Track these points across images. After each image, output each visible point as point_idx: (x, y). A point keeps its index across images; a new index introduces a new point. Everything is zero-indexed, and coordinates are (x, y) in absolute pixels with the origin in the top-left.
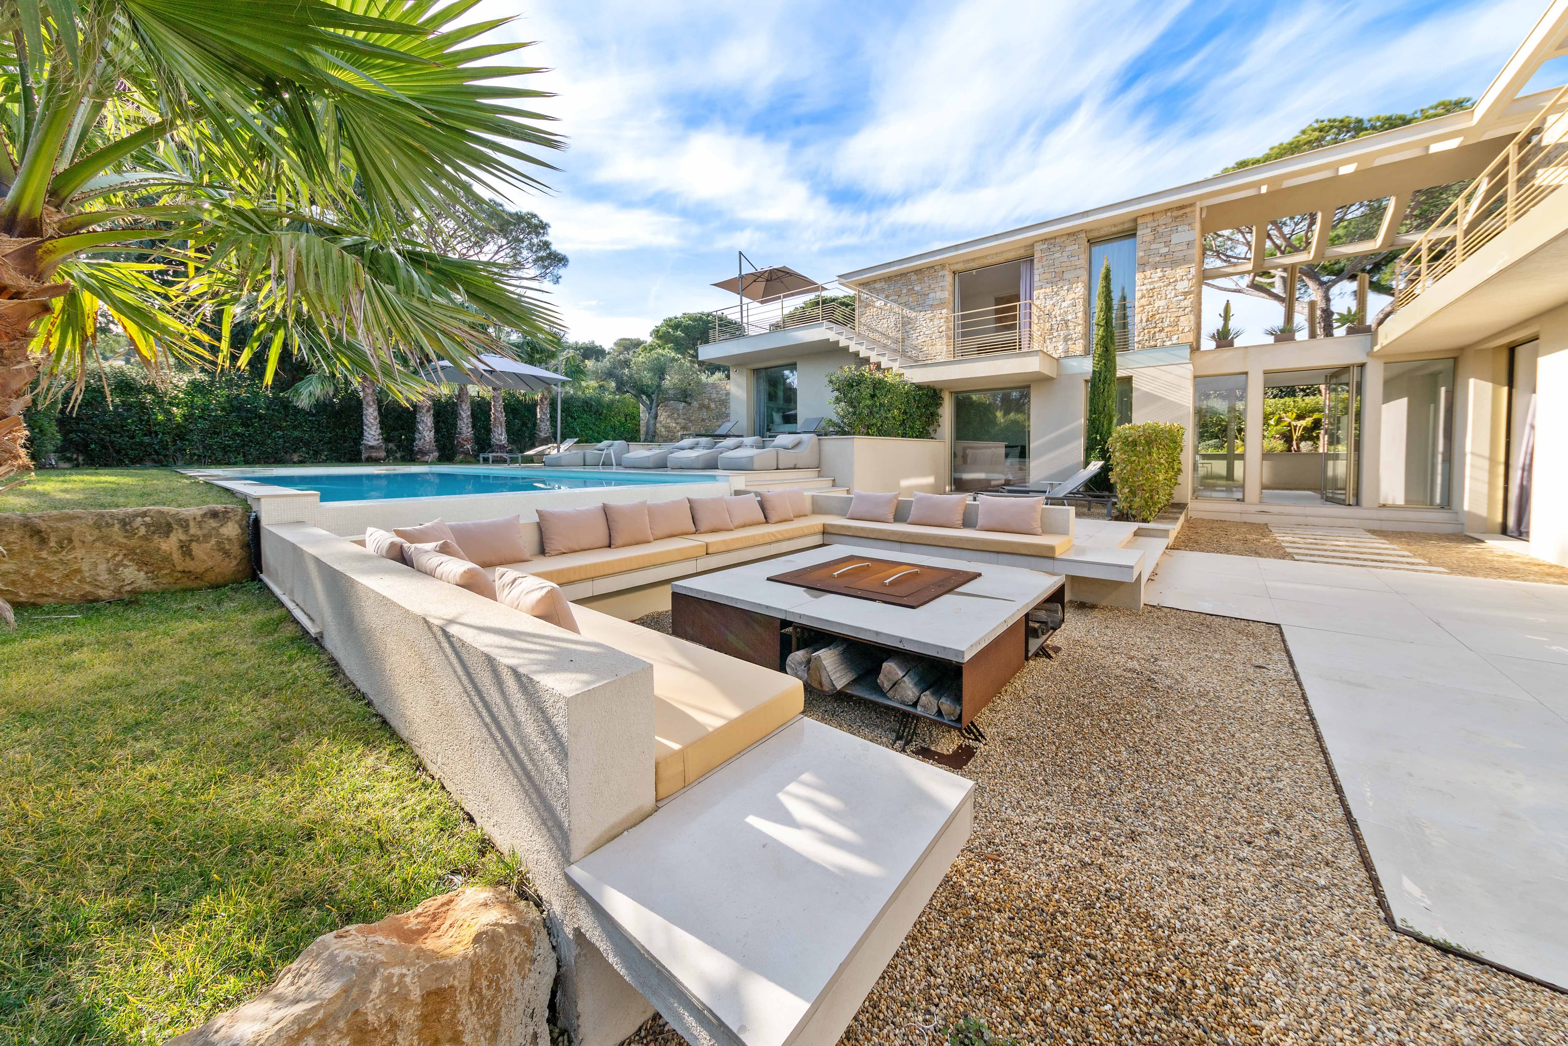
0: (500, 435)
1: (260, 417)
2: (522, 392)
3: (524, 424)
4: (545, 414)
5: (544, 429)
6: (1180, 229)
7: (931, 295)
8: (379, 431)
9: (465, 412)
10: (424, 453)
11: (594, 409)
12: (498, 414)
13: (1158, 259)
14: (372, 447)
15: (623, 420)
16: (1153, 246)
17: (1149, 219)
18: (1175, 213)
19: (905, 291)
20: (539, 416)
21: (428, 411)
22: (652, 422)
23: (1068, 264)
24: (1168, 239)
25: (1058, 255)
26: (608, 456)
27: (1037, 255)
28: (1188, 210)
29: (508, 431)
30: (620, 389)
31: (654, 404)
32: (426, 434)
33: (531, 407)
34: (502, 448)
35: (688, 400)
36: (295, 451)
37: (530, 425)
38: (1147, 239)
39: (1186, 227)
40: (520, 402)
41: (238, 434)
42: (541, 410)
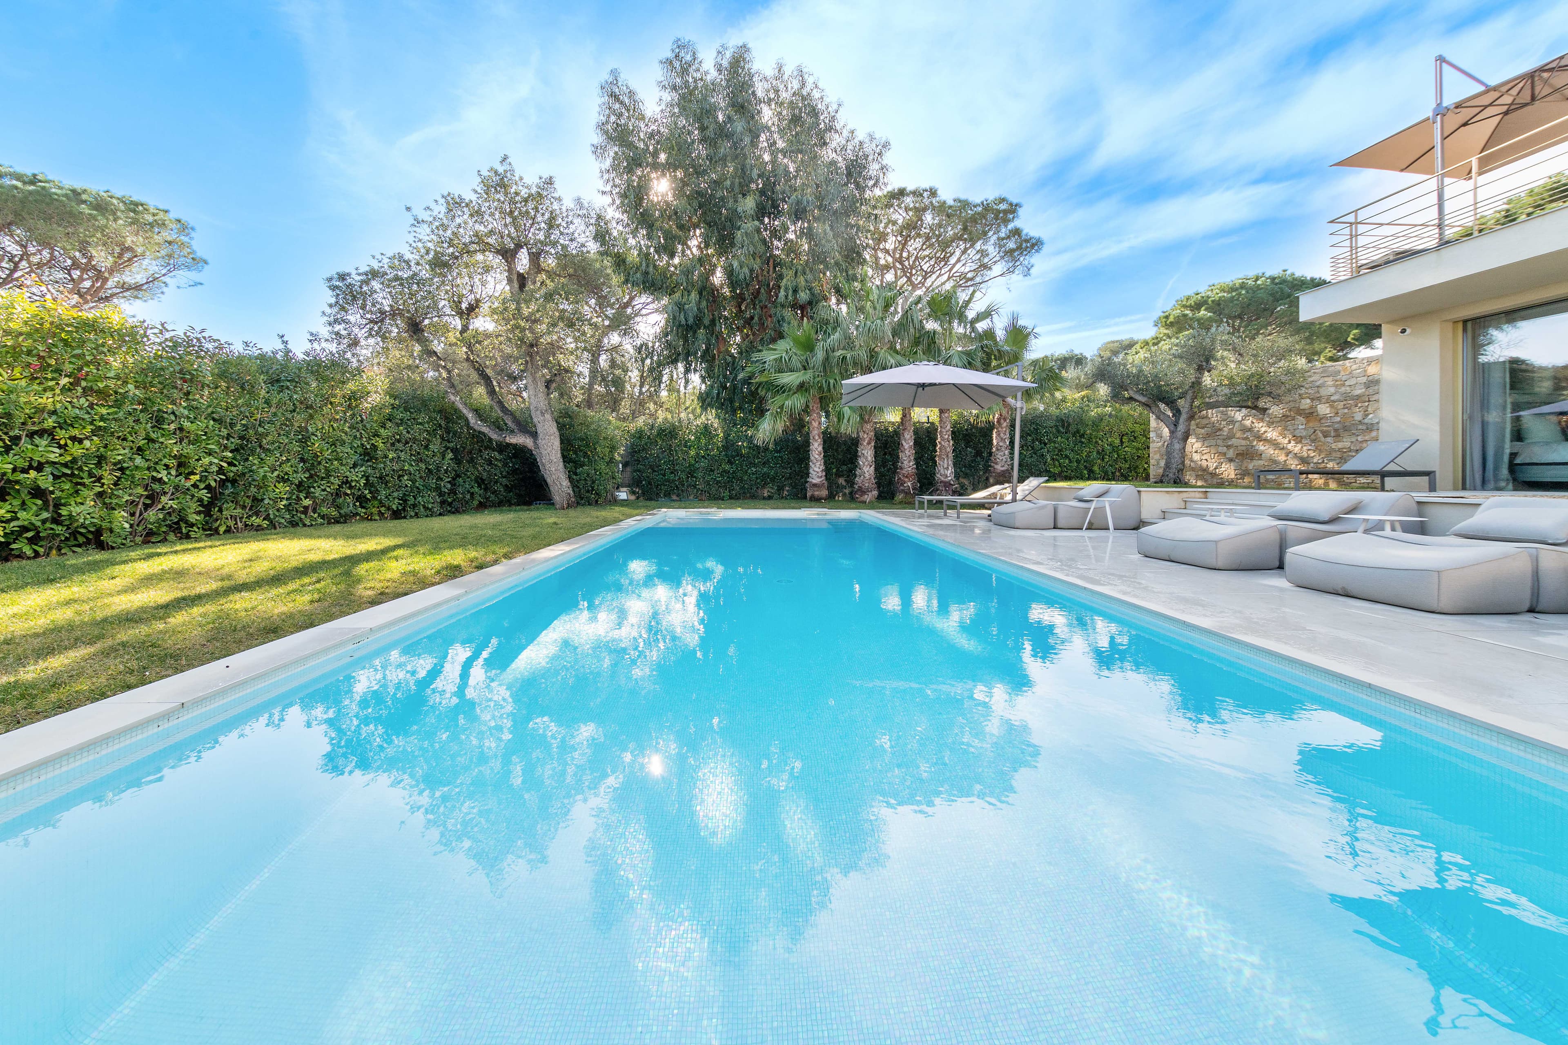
0: (946, 470)
1: (742, 456)
2: (974, 412)
3: (979, 453)
4: (1003, 440)
5: (1001, 461)
8: (823, 467)
9: (908, 443)
10: (863, 492)
11: (1073, 429)
12: (945, 443)
14: (815, 485)
15: (1117, 442)
20: (995, 442)
21: (869, 443)
22: (1177, 446)
26: (1100, 510)
29: (955, 465)
30: (1116, 396)
31: (1184, 417)
32: (866, 469)
33: (986, 432)
34: (947, 485)
35: (1261, 404)
36: (763, 487)
37: (985, 455)
40: (973, 426)
41: (725, 471)
42: (998, 435)
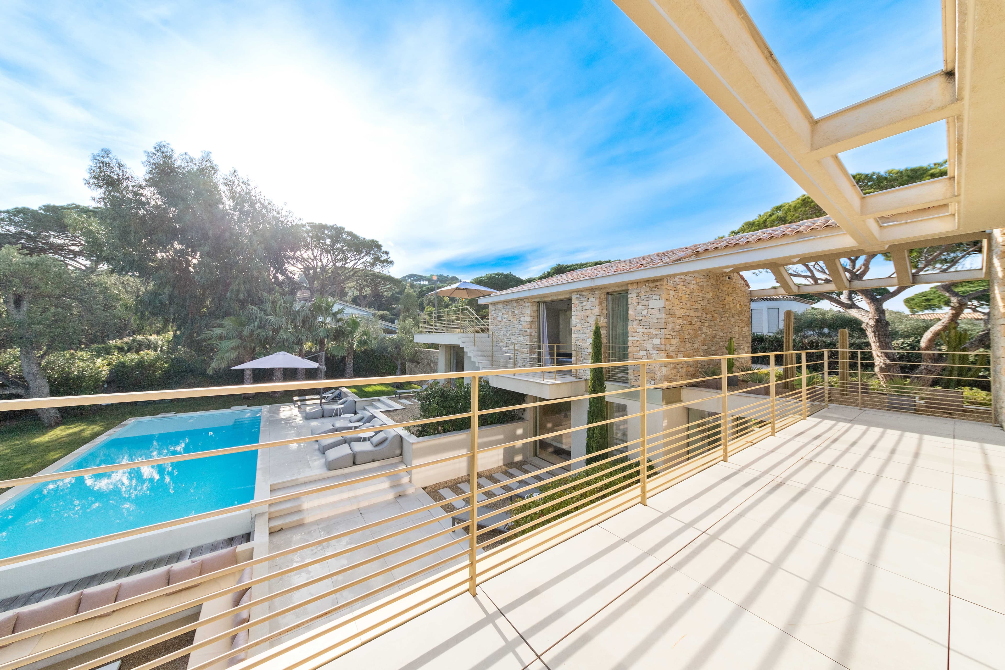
6: (654, 298)
7: (523, 318)
13: (641, 318)
16: (638, 308)
17: (635, 286)
18: (651, 285)
19: (510, 313)
23: (590, 311)
24: (646, 304)
25: (584, 304)
27: (574, 301)
28: (658, 283)
38: (634, 301)
39: (658, 297)
